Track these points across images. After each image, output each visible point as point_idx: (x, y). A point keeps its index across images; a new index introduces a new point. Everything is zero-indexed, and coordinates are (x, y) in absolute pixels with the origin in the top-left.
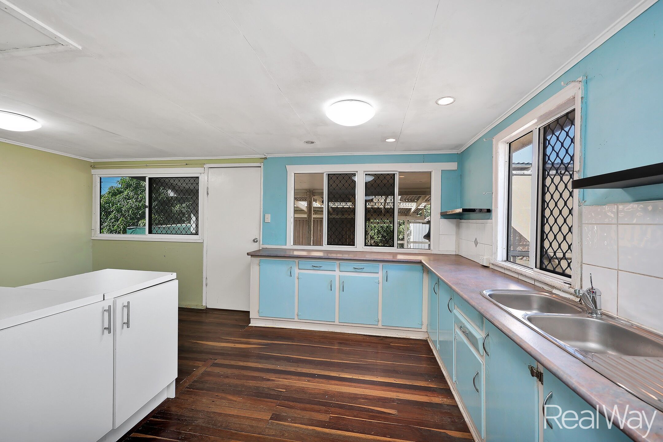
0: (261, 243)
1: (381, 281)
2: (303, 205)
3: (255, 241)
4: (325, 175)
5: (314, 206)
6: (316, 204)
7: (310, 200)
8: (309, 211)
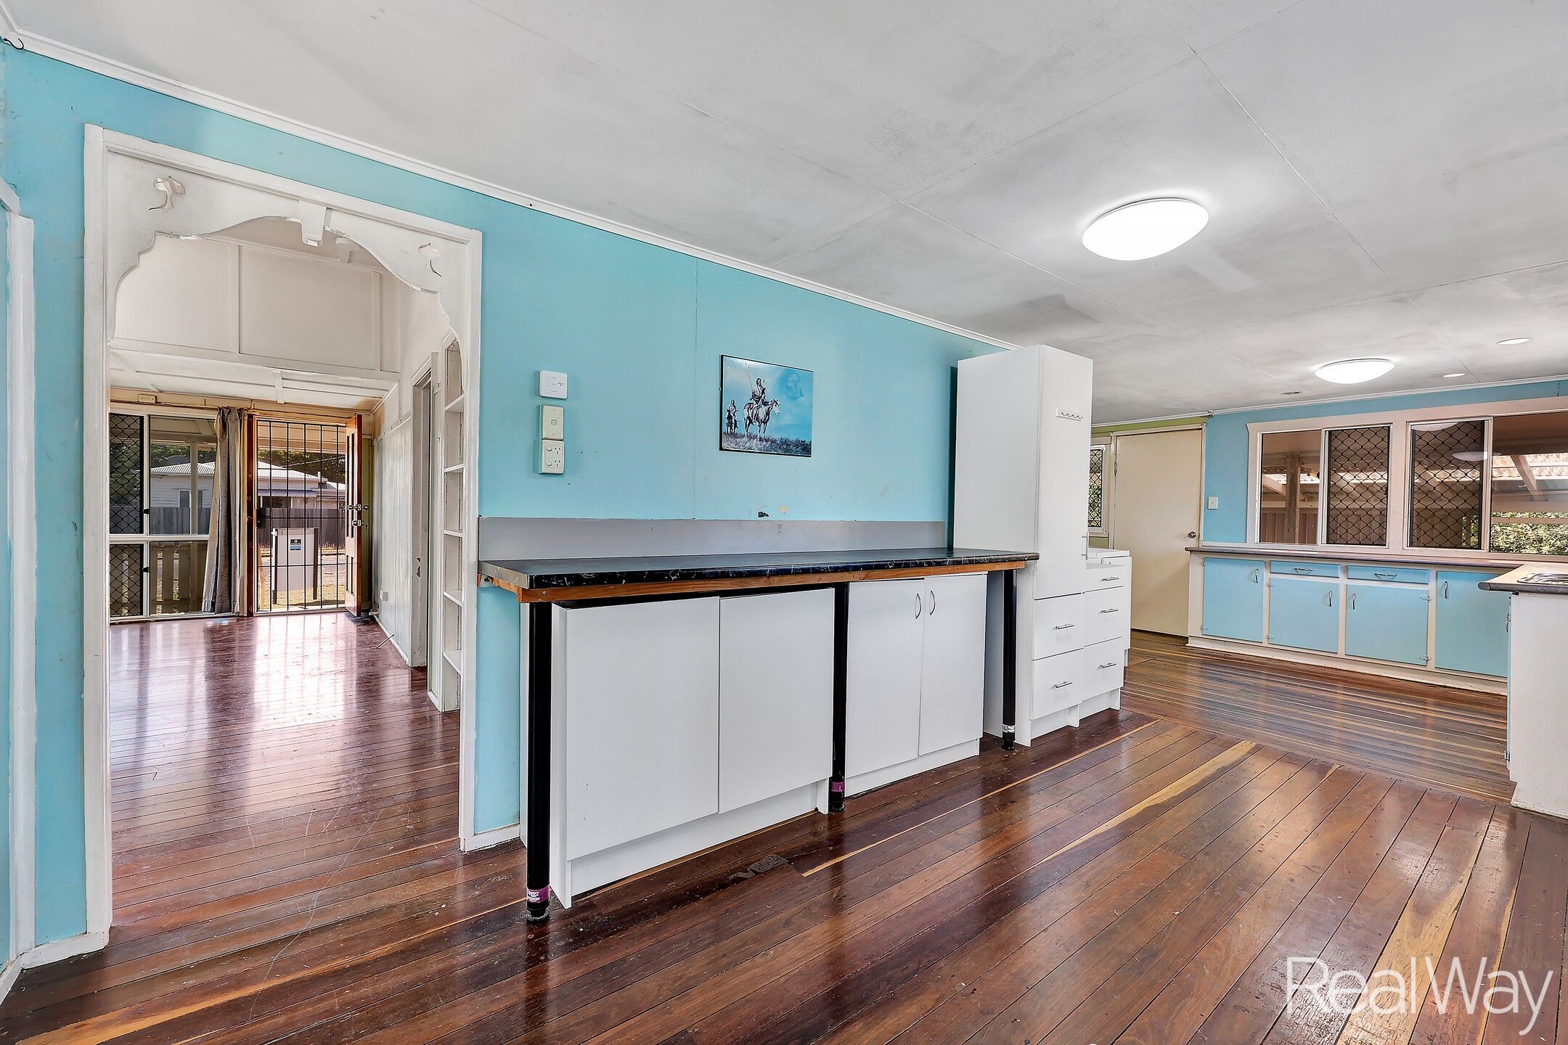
0: (1201, 538)
1: (1433, 595)
2: (1278, 481)
3: (1191, 535)
4: (1323, 431)
5: (1301, 482)
6: (1305, 479)
7: (1292, 471)
8: (1291, 496)
